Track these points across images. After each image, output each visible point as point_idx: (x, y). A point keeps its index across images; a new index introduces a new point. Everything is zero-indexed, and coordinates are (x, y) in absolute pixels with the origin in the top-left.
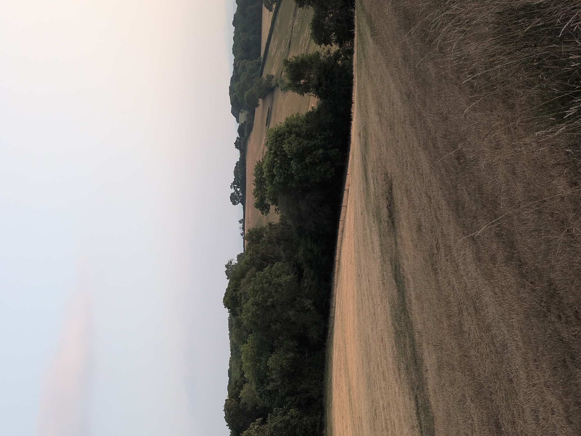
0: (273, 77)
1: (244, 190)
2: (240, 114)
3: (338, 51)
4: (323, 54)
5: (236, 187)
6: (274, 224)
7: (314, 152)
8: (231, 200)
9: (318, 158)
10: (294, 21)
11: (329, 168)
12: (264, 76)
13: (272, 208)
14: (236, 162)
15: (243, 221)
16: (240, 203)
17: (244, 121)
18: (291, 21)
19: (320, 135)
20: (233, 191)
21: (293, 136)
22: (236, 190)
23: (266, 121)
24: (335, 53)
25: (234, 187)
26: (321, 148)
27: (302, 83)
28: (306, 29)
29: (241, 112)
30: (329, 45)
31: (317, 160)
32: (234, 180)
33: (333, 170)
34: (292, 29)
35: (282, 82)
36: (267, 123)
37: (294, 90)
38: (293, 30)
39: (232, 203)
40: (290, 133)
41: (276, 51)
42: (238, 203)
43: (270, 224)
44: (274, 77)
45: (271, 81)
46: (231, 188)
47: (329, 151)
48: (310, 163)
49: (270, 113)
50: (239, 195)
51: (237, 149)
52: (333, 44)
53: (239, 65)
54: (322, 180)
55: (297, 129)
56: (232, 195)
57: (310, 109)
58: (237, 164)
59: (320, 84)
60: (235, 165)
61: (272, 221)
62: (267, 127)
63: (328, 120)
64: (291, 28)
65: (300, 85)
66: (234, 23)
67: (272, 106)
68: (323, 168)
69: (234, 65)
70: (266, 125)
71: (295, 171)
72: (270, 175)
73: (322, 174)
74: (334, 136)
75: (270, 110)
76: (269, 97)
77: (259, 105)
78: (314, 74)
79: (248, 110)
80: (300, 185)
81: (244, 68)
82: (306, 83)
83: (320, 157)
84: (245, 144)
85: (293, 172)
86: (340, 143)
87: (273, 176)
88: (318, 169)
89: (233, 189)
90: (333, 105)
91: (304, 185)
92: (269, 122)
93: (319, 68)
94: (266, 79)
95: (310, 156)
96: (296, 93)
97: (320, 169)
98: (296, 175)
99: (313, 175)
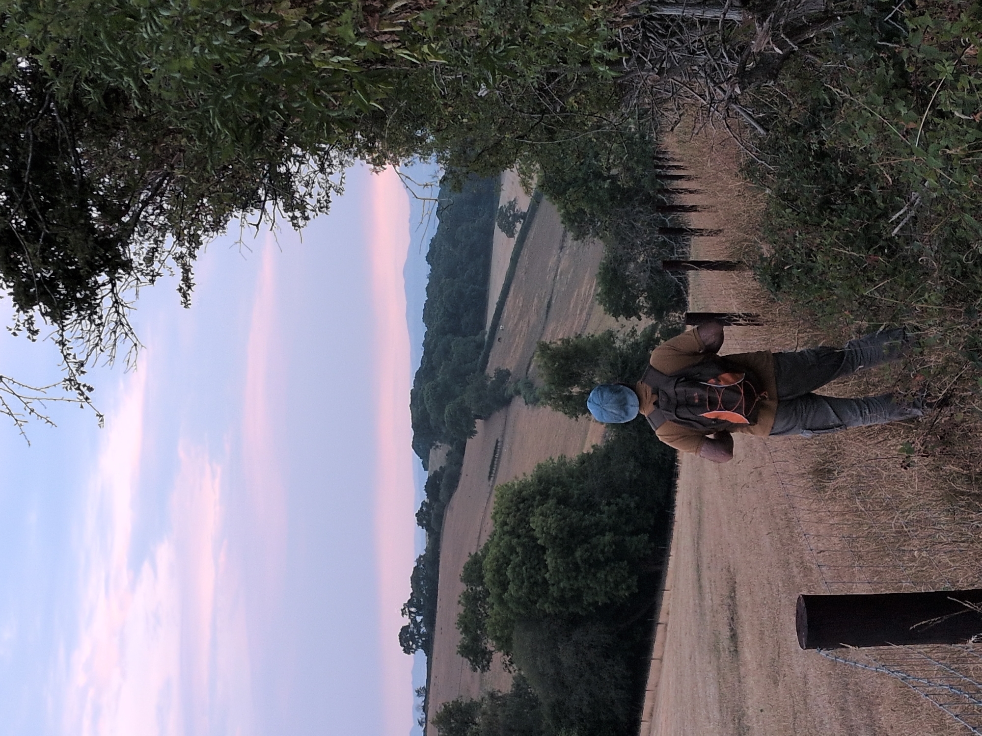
0: (508, 373)
1: (430, 621)
2: (432, 451)
3: (654, 328)
4: (621, 336)
5: (412, 612)
6: (500, 694)
7: (594, 539)
8: (400, 641)
9: (603, 552)
10: (559, 260)
11: (627, 575)
12: (491, 371)
13: (498, 658)
14: (418, 557)
15: (425, 692)
16: (421, 651)
17: (441, 467)
18: (554, 259)
19: (608, 504)
20: (406, 621)
21: (551, 502)
22: (414, 621)
23: (489, 469)
24: (644, 334)
25: (410, 612)
26: (610, 531)
27: (574, 394)
28: (586, 278)
29: (434, 447)
30: (634, 318)
31: (600, 556)
32: (410, 597)
33: (633, 581)
34: (555, 277)
35: (530, 385)
36: (491, 473)
37: (556, 408)
38: (558, 277)
39: (403, 648)
40: (545, 495)
41: (519, 320)
42: (415, 650)
43: (492, 696)
44: (510, 375)
45: (503, 382)
46: (403, 614)
47: (627, 539)
48: (585, 561)
49: (497, 450)
50: (418, 631)
51: (420, 527)
52: (643, 317)
53: (436, 346)
54: (609, 602)
55: (559, 489)
56: (405, 629)
57: (587, 449)
58: (418, 561)
60: (416, 564)
61: (497, 688)
62: (491, 482)
63: (627, 474)
64: (553, 273)
65: (570, 398)
66: (430, 258)
67: (503, 436)
68: (613, 575)
69: (426, 344)
70: (490, 477)
71: (551, 575)
72: (500, 582)
73: (611, 588)
74: (638, 507)
75: (499, 444)
76: (498, 417)
77: (476, 432)
78: (601, 376)
79: (451, 444)
80: (561, 609)
81: (447, 352)
82: (584, 393)
83: (606, 550)
84: (440, 518)
85: (547, 576)
86: (652, 522)
87: (504, 585)
88: (601, 575)
89: (406, 617)
90: (638, 440)
91: (571, 610)
92: (497, 470)
93: (611, 364)
94: (494, 379)
95: (586, 546)
96: (560, 414)
97: (606, 576)
98: (553, 585)
99: (589, 588)
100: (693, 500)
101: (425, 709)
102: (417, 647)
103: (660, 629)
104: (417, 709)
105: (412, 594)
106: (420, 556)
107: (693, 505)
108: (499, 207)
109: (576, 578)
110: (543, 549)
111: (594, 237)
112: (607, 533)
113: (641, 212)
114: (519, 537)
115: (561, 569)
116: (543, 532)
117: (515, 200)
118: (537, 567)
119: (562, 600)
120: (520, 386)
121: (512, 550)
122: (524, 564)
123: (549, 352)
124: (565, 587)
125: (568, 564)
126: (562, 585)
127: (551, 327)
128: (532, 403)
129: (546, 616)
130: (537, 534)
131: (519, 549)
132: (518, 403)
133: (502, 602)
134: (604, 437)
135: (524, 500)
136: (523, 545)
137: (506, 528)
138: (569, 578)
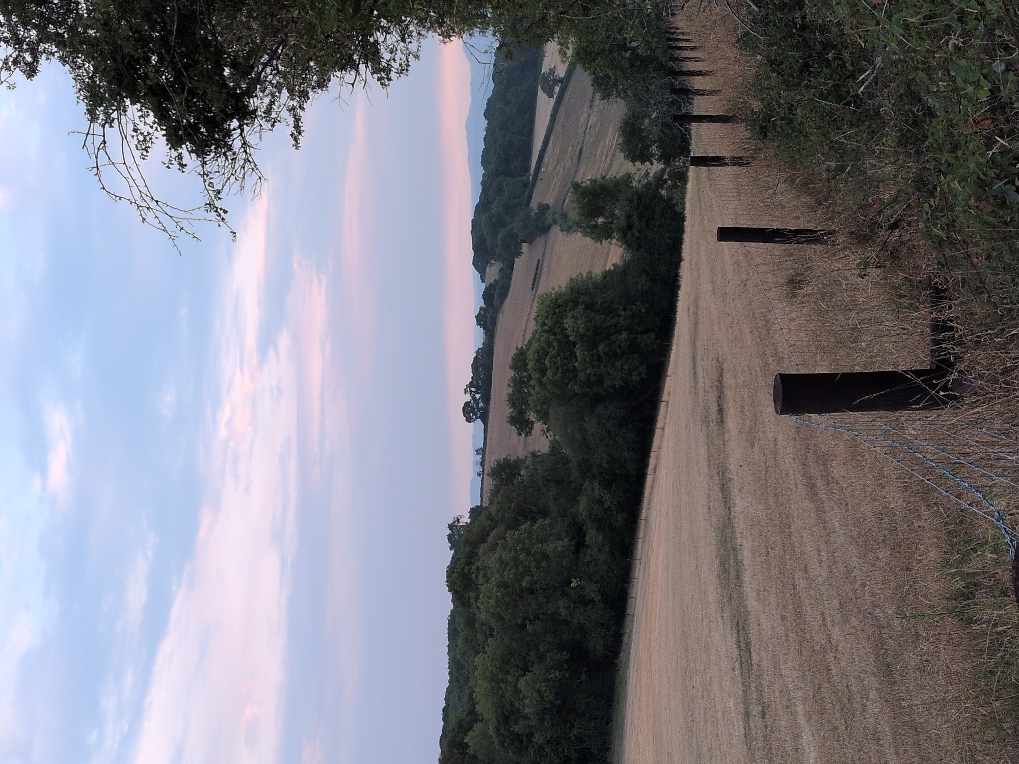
1: (487, 398)
2: (488, 268)
3: (663, 171)
4: (637, 177)
5: (473, 392)
6: (539, 454)
7: (613, 337)
8: (464, 413)
9: (620, 346)
10: (589, 116)
11: (638, 364)
12: (534, 205)
13: (538, 426)
14: (477, 349)
15: (482, 451)
16: (479, 420)
17: (495, 280)
18: (585, 115)
19: (625, 309)
20: (468, 398)
21: (581, 308)
22: (474, 398)
23: (532, 282)
24: (655, 176)
25: (471, 391)
26: (625, 330)
27: (599, 223)
28: (610, 131)
29: (490, 264)
30: (647, 163)
31: (618, 350)
32: (471, 380)
33: (643, 369)
34: (586, 130)
35: (564, 216)
36: (533, 285)
37: (585, 234)
38: (588, 130)
39: (465, 418)
40: (575, 303)
41: (557, 164)
42: (475, 420)
43: (534, 455)
44: (549, 208)
45: (544, 214)
46: (465, 393)
47: (639, 336)
48: (606, 354)
49: (538, 267)
50: (477, 405)
51: (479, 326)
52: (655, 162)
53: (491, 185)
54: (624, 384)
55: (587, 298)
56: (467, 404)
57: (609, 267)
58: (477, 352)
59: (630, 227)
60: (475, 355)
61: (537, 449)
62: (534, 292)
63: (640, 286)
64: (584, 127)
65: (596, 226)
66: (486, 115)
67: (543, 256)
68: (627, 364)
69: (483, 183)
70: (533, 288)
71: (579, 363)
72: (540, 369)
73: (625, 374)
74: (647, 312)
75: (540, 263)
76: (539, 241)
77: (522, 253)
78: (620, 209)
79: (503, 262)
80: (587, 389)
81: (500, 190)
82: (607, 223)
83: (622, 345)
84: (494, 320)
85: (576, 364)
86: (658, 324)
87: (543, 372)
88: (618, 364)
89: (468, 395)
90: (648, 260)
91: (594, 390)
92: (538, 283)
93: (629, 200)
94: (537, 211)
95: (607, 342)
96: (588, 239)
97: (622, 365)
98: (581, 371)
99: (609, 374)
100: (691, 307)
101: (482, 464)
102: (477, 418)
103: (663, 405)
104: (476, 464)
105: (472, 378)
106: (479, 349)
107: (691, 310)
108: (542, 73)
109: (598, 366)
110: (574, 344)
111: (617, 97)
112: (623, 332)
113: (655, 78)
114: (555, 334)
115: (587, 359)
116: (574, 331)
117: (554, 68)
118: (569, 357)
119: (588, 383)
120: (557, 217)
121: (550, 344)
122: (559, 355)
123: (580, 189)
124: (590, 374)
125: (592, 355)
126: (588, 372)
127: (582, 170)
128: (566, 230)
129: (576, 394)
130: (569, 332)
131: (555, 344)
132: (556, 230)
133: (541, 383)
134: (622, 257)
135: (559, 306)
136: (559, 342)
137: (546, 328)
138: (593, 367)
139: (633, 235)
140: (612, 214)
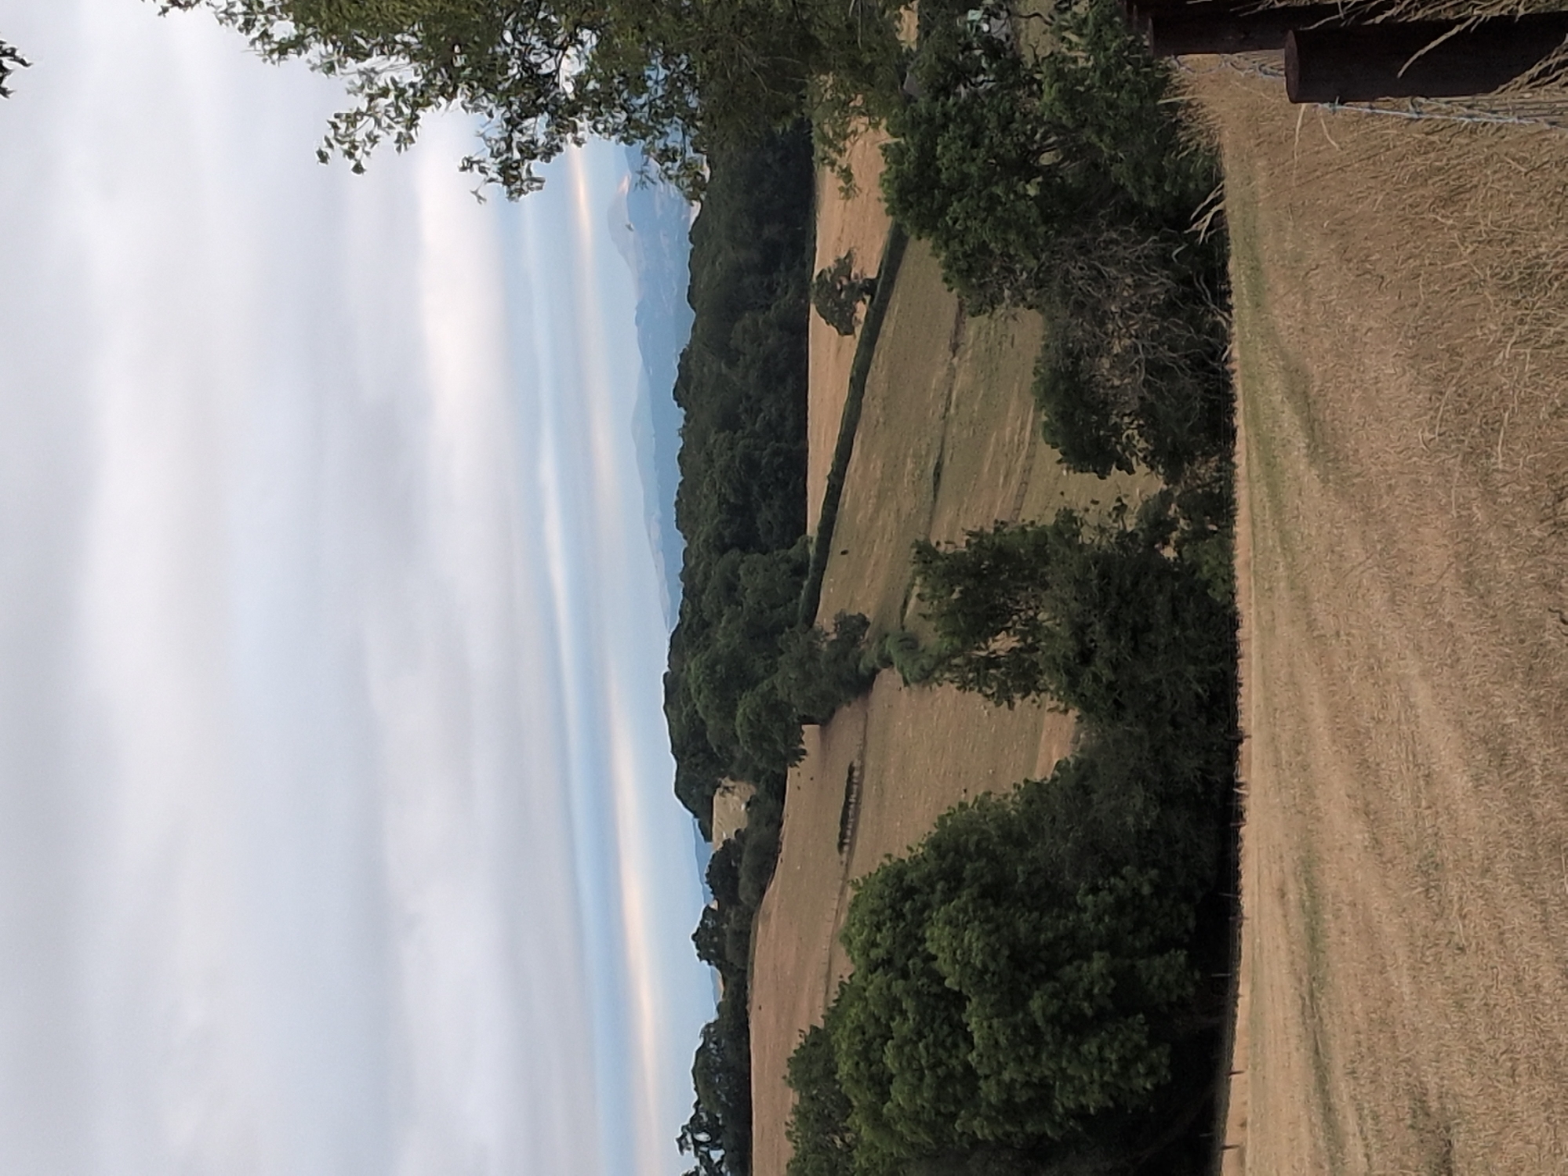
0: (864, 623)
1: (741, 1160)
2: (716, 798)
4: (1092, 519)
5: (702, 1143)
7: (1068, 969)
9: (1089, 996)
10: (952, 372)
11: (1144, 1043)
12: (825, 620)
14: (703, 1025)
17: (737, 833)
18: (942, 372)
19: (1094, 890)
20: (690, 1162)
21: (968, 895)
22: (705, 1159)
23: (837, 830)
25: (697, 1143)
26: (1100, 948)
27: (1000, 652)
28: (1012, 408)
29: (719, 790)
30: (1116, 473)
31: (1085, 1006)
32: (693, 1112)
33: (1160, 1056)
34: (947, 409)
35: (910, 644)
36: (842, 836)
37: (965, 686)
38: (952, 411)
40: (954, 880)
41: (877, 511)
44: (869, 623)
45: (854, 641)
46: (681, 1148)
47: (1141, 963)
48: (1052, 1020)
49: (852, 785)
51: (705, 962)
52: (1140, 471)
53: (707, 577)
54: (1111, 1104)
55: (983, 866)
57: (1042, 771)
58: (706, 1033)
59: (1086, 656)
60: (700, 1042)
62: (844, 856)
63: (1130, 820)
64: (942, 402)
65: (992, 662)
66: (681, 394)
67: (862, 756)
68: (1116, 1045)
69: (687, 575)
70: (841, 845)
71: (980, 1055)
72: (871, 1078)
73: (1114, 1075)
74: (1159, 890)
75: (856, 774)
76: (847, 718)
77: (804, 752)
78: (1054, 609)
79: (756, 780)
80: (1008, 1127)
81: (731, 588)
82: (1021, 649)
83: (1096, 991)
84: (744, 938)
85: (972, 1057)
86: (1191, 923)
87: (881, 1084)
88: (1090, 1047)
89: (689, 1154)
90: (1147, 745)
91: (1029, 1128)
92: (854, 830)
93: (1076, 581)
94: (834, 637)
95: (1050, 986)
96: (975, 697)
97: (1100, 1049)
98: (987, 1077)
99: (1067, 1079)
103: (1228, 1159)
105: (697, 1105)
106: (708, 1026)
108: (817, 272)
109: (1036, 1058)
110: (959, 1000)
112: (1096, 955)
114: (905, 975)
115: (1002, 1040)
116: (955, 961)
117: (849, 255)
118: (949, 1041)
119: (1010, 1110)
120: (890, 647)
121: (894, 1006)
122: (921, 1036)
123: (940, 563)
124: (1013, 1081)
125: (1015, 1029)
126: (1006, 1076)
127: (947, 514)
128: (917, 681)
129: (975, 1143)
130: (942, 965)
131: (908, 1004)
132: (888, 681)
133: (876, 1119)
134: (1076, 740)
135: (909, 893)
136: (918, 993)
137: (874, 953)
138: (1020, 1060)
139: (1096, 678)
140: (1033, 625)
